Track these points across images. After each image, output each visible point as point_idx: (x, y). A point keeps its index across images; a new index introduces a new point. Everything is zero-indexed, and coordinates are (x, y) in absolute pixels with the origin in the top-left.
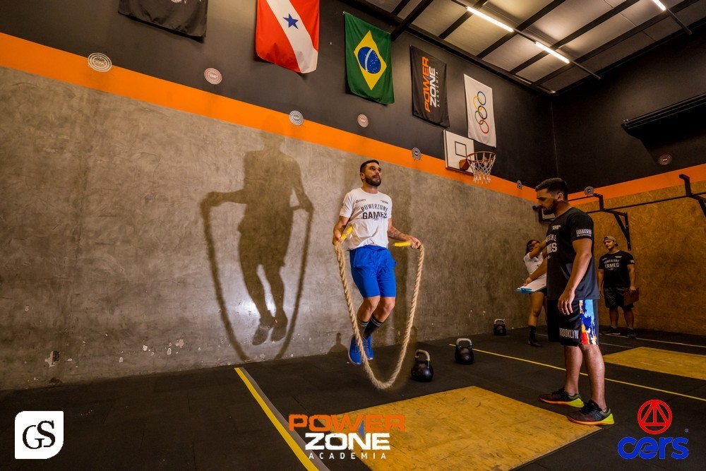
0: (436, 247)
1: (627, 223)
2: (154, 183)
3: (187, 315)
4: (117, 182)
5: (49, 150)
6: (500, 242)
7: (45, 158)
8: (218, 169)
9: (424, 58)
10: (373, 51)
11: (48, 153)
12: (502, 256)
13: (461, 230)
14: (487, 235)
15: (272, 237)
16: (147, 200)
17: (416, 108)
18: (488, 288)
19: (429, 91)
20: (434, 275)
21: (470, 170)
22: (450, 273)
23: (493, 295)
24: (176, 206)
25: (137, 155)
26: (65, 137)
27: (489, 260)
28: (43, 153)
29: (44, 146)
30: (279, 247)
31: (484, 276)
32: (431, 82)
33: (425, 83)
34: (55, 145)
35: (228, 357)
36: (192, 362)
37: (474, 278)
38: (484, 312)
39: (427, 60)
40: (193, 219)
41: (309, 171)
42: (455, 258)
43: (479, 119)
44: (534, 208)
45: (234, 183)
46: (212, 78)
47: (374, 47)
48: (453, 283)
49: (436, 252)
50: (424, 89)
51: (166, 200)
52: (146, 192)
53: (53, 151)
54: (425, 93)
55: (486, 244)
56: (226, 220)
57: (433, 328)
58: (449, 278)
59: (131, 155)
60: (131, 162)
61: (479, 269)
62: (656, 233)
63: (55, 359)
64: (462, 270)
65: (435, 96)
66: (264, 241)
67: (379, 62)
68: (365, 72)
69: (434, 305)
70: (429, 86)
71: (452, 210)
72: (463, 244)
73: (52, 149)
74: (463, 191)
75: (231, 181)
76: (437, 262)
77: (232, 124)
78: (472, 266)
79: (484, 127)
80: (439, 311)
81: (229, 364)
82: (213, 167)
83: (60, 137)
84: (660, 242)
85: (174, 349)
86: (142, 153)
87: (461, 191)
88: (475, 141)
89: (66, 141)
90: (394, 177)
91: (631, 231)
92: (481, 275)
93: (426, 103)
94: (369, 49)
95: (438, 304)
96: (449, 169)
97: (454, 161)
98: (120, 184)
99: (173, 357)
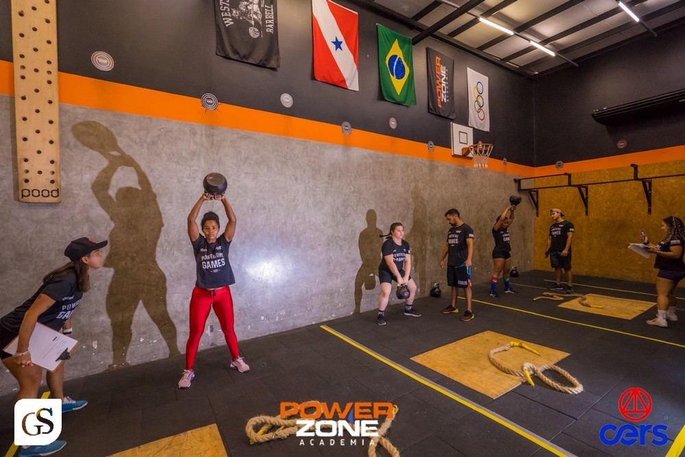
1: (587, 194)
2: (256, 196)
4: (232, 199)
5: (187, 180)
6: (489, 212)
7: (185, 186)
8: (296, 179)
9: (437, 58)
10: (400, 58)
11: (186, 183)
12: (489, 223)
14: (479, 208)
15: (335, 228)
16: (253, 210)
17: (431, 106)
19: (441, 89)
21: (470, 155)
24: (271, 212)
25: (243, 175)
26: (195, 168)
27: (480, 228)
28: (183, 183)
29: (183, 177)
30: (340, 235)
32: (443, 79)
33: (438, 82)
34: (190, 175)
35: (313, 318)
36: (291, 324)
39: (439, 59)
40: (283, 221)
41: (357, 171)
43: (477, 107)
44: (515, 180)
45: (308, 188)
46: (286, 102)
47: (400, 55)
50: (438, 87)
51: (265, 208)
52: (251, 204)
53: (189, 180)
54: (438, 90)
56: (305, 219)
59: (238, 176)
60: (239, 181)
62: (608, 203)
63: (212, 331)
65: (445, 92)
66: (330, 231)
67: (404, 68)
68: (393, 78)
70: (441, 83)
71: (455, 190)
73: (189, 178)
74: (464, 173)
75: (306, 187)
77: (304, 140)
79: (481, 114)
81: (314, 323)
82: (293, 178)
83: (192, 169)
84: (610, 211)
85: (280, 316)
86: (246, 173)
87: (462, 173)
88: (474, 128)
89: (196, 171)
90: (415, 168)
91: (589, 200)
93: (439, 100)
94: (397, 56)
96: (455, 156)
97: (458, 149)
98: (234, 200)
99: (280, 322)
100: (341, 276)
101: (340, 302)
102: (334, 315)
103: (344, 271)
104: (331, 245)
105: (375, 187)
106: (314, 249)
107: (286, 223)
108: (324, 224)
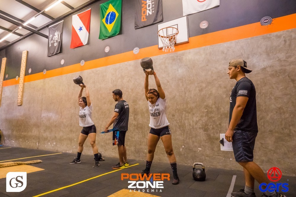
2: (52, 99)
3: (56, 135)
4: (46, 101)
6: (225, 88)
8: (63, 91)
10: (112, 12)
13: (173, 87)
14: (204, 85)
18: (206, 130)
19: (146, 8)
23: (212, 135)
31: (199, 120)
32: (147, 1)
37: (186, 122)
38: (200, 149)
46: (62, 63)
47: (113, 10)
51: (53, 103)
52: (50, 102)
53: (39, 96)
55: (203, 93)
59: (48, 93)
60: (48, 95)
61: (193, 114)
63: (38, 143)
64: (173, 116)
65: (151, 8)
67: (115, 15)
69: (147, 139)
70: (146, 4)
72: (174, 97)
78: (184, 112)
85: (54, 145)
88: (189, 15)
92: (195, 119)
94: (110, 12)
99: (53, 147)
100: (75, 133)
101: (74, 145)
102: (71, 151)
103: (77, 130)
104: (72, 117)
105: (94, 87)
106: (66, 119)
107: (58, 108)
108: (71, 108)
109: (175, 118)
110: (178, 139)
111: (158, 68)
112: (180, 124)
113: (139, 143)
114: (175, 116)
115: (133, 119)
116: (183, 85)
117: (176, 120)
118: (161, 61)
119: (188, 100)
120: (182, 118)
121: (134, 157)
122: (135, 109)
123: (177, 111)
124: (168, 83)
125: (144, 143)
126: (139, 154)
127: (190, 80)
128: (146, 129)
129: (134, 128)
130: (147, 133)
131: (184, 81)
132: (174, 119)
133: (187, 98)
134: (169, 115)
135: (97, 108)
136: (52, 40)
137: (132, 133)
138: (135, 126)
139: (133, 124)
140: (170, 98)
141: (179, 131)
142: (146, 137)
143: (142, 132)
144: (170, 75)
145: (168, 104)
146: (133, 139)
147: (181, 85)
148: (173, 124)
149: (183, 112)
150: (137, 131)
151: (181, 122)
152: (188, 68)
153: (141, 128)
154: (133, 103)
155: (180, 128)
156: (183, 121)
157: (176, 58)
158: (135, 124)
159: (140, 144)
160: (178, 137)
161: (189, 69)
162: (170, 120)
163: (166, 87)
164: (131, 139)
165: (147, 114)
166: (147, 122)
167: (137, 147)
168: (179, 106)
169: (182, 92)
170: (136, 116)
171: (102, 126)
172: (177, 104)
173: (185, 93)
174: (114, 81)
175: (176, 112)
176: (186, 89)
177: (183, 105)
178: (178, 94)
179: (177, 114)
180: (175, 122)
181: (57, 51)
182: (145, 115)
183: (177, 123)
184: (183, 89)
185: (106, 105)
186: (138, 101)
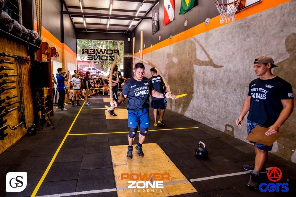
0: (215, 75)
13: (238, 60)
20: (213, 91)
22: (224, 91)
42: (229, 82)
48: (226, 98)
49: (215, 77)
57: (210, 120)
58: (223, 94)
64: (235, 90)
69: (211, 108)
72: (238, 71)
76: (215, 84)
80: (214, 112)
95: (214, 108)
109: (237, 93)
110: (237, 114)
111: (225, 39)
112: (240, 100)
113: (205, 110)
114: (236, 90)
115: (202, 89)
116: (248, 58)
117: (237, 95)
118: (229, 30)
119: (252, 74)
120: (243, 94)
121: (201, 121)
122: (205, 79)
123: (239, 85)
124: (233, 55)
125: (208, 111)
126: (205, 120)
127: (257, 52)
128: (211, 99)
129: (202, 96)
130: (212, 103)
131: (250, 53)
132: (235, 93)
133: (251, 72)
134: (231, 89)
135: (179, 76)
136: (154, 20)
137: (201, 100)
138: (203, 95)
139: (202, 92)
140: (234, 71)
141: (239, 107)
142: (211, 106)
143: (208, 101)
144: (236, 46)
145: (231, 77)
146: (202, 106)
147: (246, 57)
148: (234, 98)
149: (245, 87)
150: (205, 100)
151: (242, 97)
152: (257, 36)
153: (208, 97)
154: (203, 74)
155: (240, 104)
156: (244, 97)
157: (244, 24)
158: (203, 93)
159: (206, 112)
160: (237, 112)
161: (257, 38)
162: (232, 93)
163: (231, 60)
164: (200, 105)
165: (212, 85)
166: (212, 92)
167: (204, 113)
168: (242, 81)
169: (247, 65)
170: (204, 86)
171: (182, 92)
172: (240, 78)
173: (250, 67)
174: (190, 54)
175: (238, 87)
176: (251, 62)
177: (246, 80)
178: (242, 67)
179: (239, 89)
180: (236, 96)
181: (156, 30)
182: (211, 86)
183: (238, 97)
184: (248, 62)
185: (185, 74)
186: (206, 72)
